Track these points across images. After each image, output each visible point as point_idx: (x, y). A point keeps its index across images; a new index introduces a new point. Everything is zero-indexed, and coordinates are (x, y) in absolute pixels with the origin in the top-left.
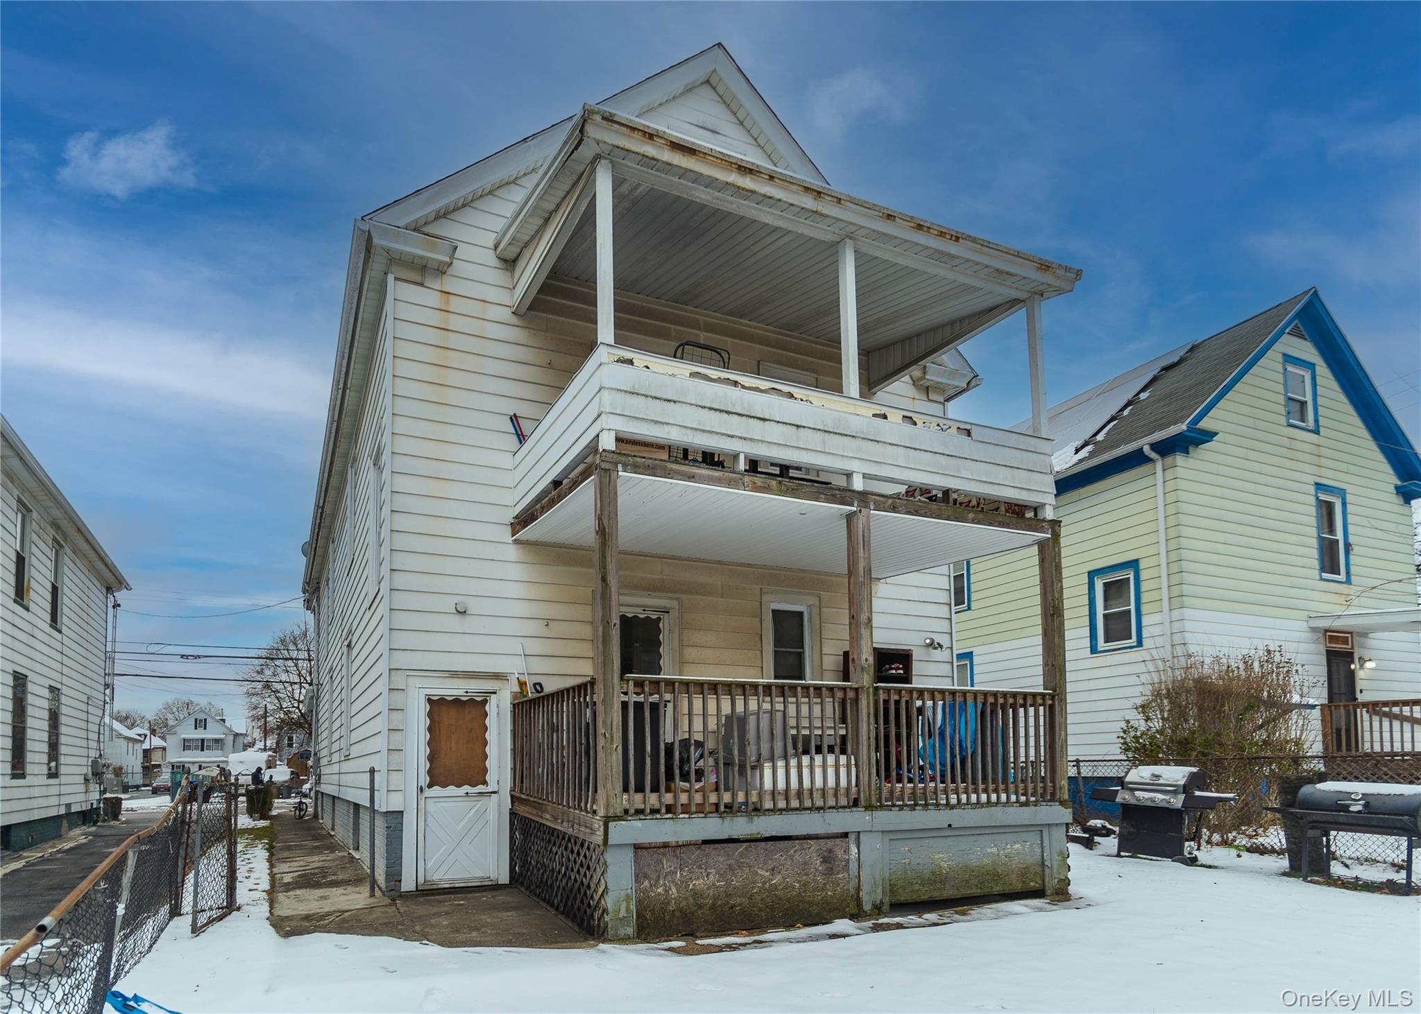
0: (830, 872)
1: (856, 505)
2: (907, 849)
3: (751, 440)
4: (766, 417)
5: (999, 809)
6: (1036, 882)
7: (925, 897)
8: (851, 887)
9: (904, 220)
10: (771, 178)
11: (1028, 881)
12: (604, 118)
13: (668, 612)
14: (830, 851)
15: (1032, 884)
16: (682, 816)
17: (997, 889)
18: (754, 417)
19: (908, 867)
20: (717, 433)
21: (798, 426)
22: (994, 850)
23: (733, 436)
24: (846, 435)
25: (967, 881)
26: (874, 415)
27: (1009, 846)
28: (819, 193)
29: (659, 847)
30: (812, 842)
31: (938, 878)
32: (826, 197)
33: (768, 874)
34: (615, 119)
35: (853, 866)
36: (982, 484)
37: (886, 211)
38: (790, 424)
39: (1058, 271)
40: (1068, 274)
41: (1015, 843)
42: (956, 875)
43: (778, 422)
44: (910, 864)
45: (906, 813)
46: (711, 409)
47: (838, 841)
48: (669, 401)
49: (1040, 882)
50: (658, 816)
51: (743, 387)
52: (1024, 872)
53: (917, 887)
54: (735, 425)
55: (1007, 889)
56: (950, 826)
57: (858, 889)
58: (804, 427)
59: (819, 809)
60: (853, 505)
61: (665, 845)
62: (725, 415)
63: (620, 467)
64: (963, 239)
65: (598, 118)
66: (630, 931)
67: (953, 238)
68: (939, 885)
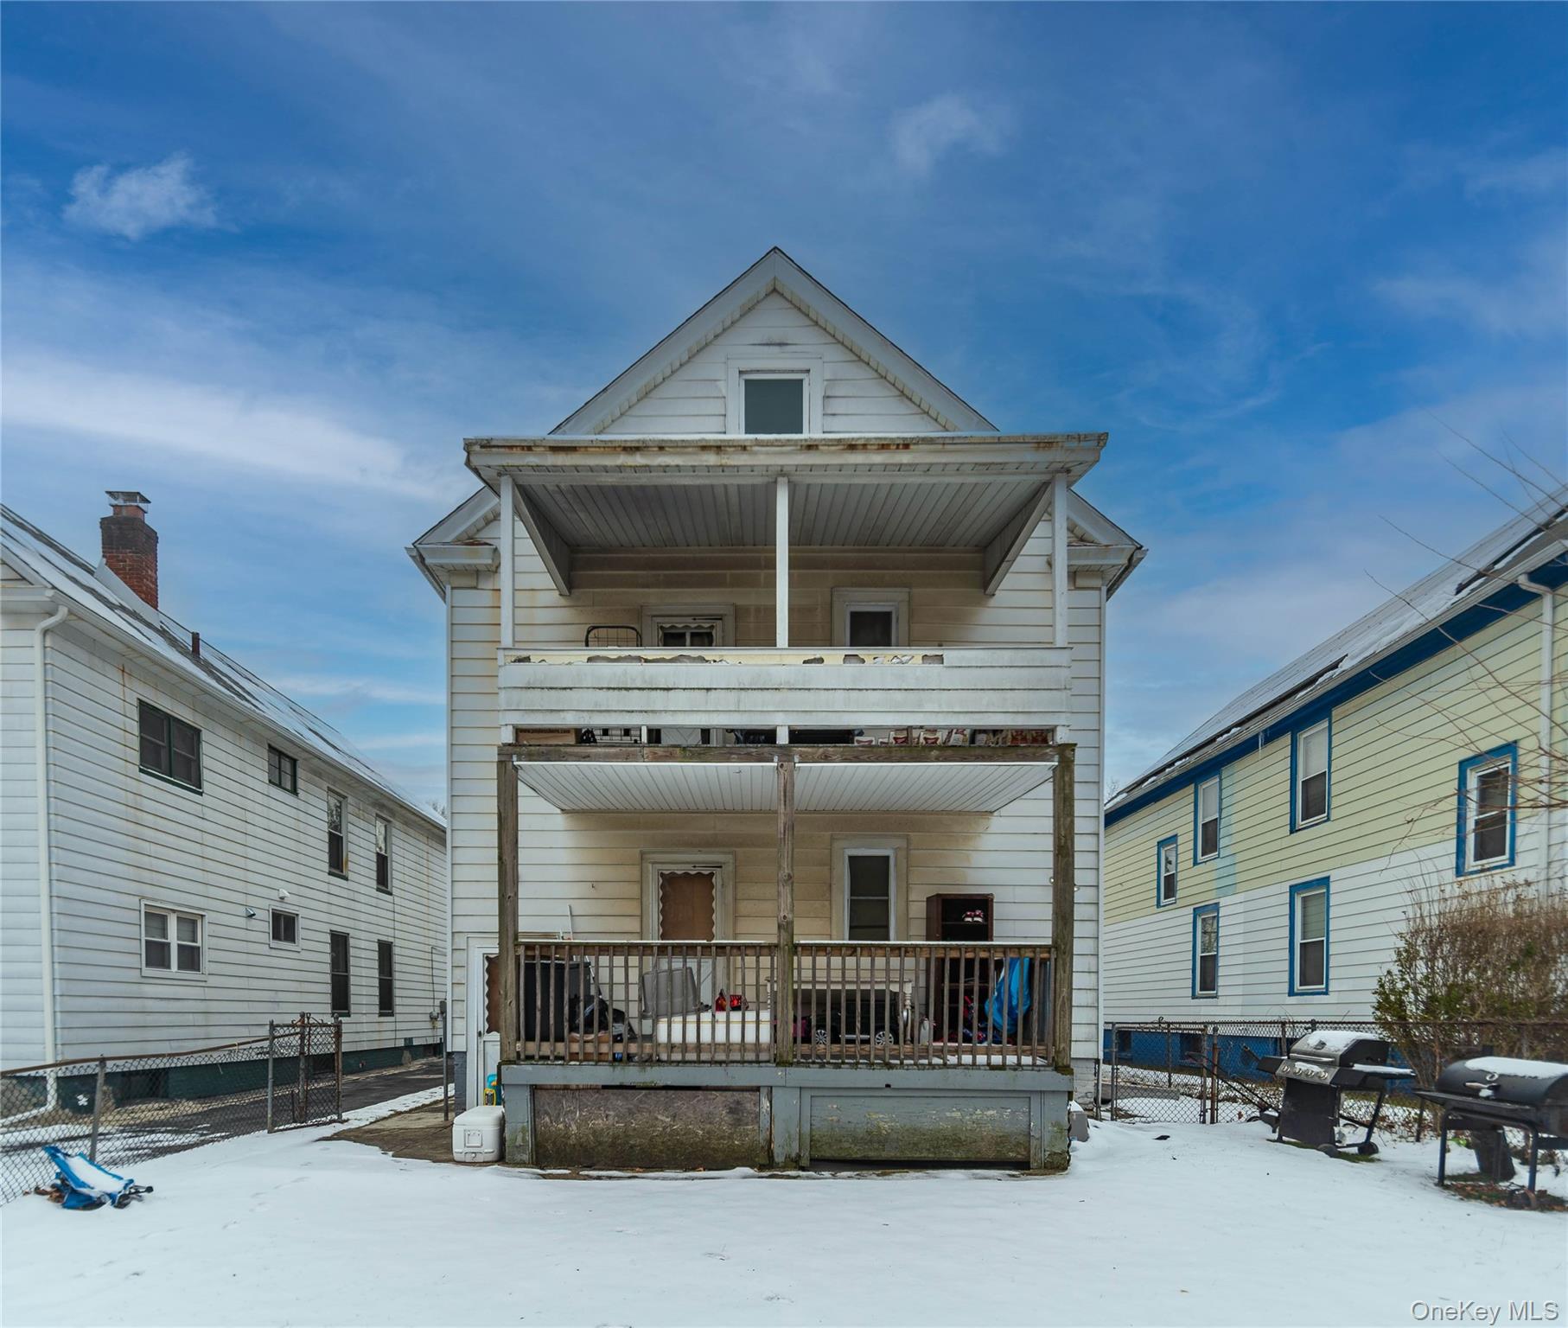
0: (738, 1122)
1: (776, 759)
2: (835, 1106)
3: (652, 711)
4: (670, 687)
5: (959, 1071)
6: (1019, 1153)
7: (859, 1156)
8: (761, 1139)
9: (829, 445)
10: (661, 448)
11: (1005, 1151)
12: (482, 447)
13: (721, 867)
14: (738, 1103)
15: (1011, 1154)
16: (572, 1063)
17: (958, 1155)
18: (656, 689)
19: (835, 1124)
20: (615, 711)
21: (708, 689)
22: (957, 1115)
23: (633, 711)
24: (768, 689)
25: (915, 1144)
26: (805, 662)
27: (978, 1112)
28: (719, 448)
29: (559, 1089)
30: (718, 1094)
31: (875, 1137)
32: (728, 449)
33: (668, 1120)
34: (493, 443)
35: (764, 1120)
36: (956, 715)
37: (803, 443)
38: (699, 689)
39: (1066, 445)
40: (1082, 444)
41: (988, 1109)
42: (900, 1137)
43: (684, 689)
44: (838, 1121)
45: (829, 1071)
46: (609, 689)
47: (747, 1094)
48: (565, 689)
49: (1024, 1153)
51: (646, 661)
52: (1001, 1140)
53: (846, 1145)
54: (635, 700)
55: (972, 1156)
56: (888, 1086)
57: (770, 1141)
58: (715, 689)
59: (720, 1063)
60: (772, 761)
61: (566, 1088)
62: (624, 692)
63: (515, 758)
64: (915, 444)
65: (477, 448)
66: (526, 1157)
67: (901, 447)
68: (876, 1145)
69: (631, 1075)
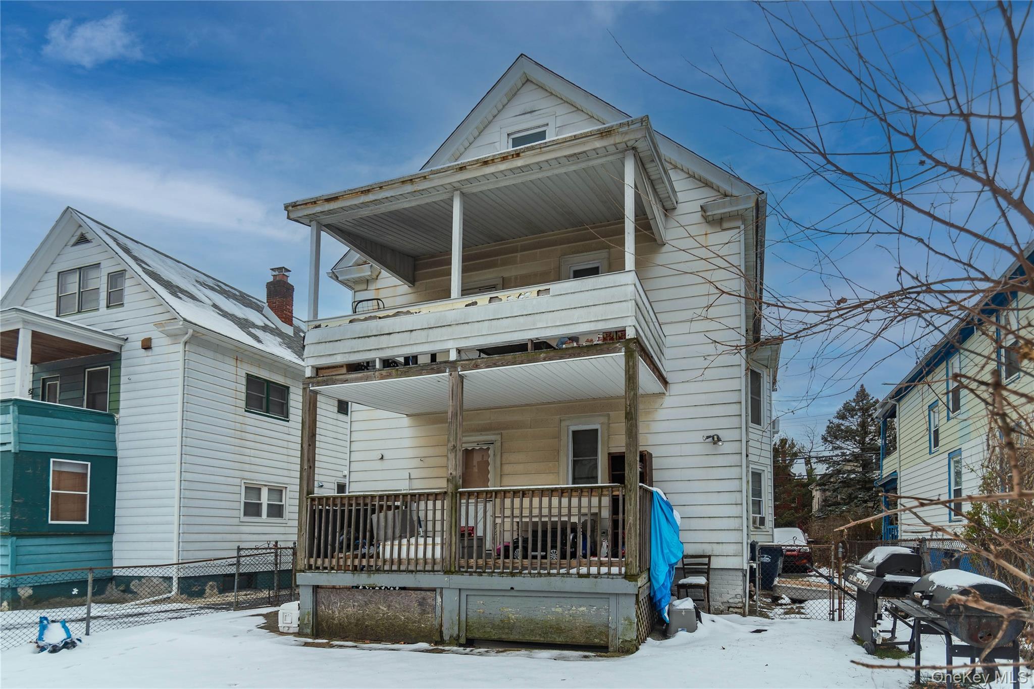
0: (424, 612)
1: (447, 371)
2: (482, 602)
3: (382, 349)
4: (391, 332)
5: (558, 578)
6: (601, 640)
7: (496, 637)
8: (436, 623)
9: (472, 165)
10: (381, 188)
11: (591, 637)
12: (292, 207)
13: (493, 444)
14: (424, 599)
15: (596, 640)
16: (333, 571)
17: (559, 640)
18: (383, 334)
19: (481, 615)
20: (362, 351)
21: (411, 331)
22: (559, 610)
23: (371, 350)
24: (444, 326)
25: (532, 631)
26: (466, 306)
27: (574, 608)
28: (411, 180)
29: (329, 588)
30: (412, 592)
31: (506, 625)
32: (416, 180)
33: (385, 609)
34: (298, 204)
35: (438, 610)
37: (457, 167)
38: (406, 331)
39: (621, 130)
40: (631, 127)
41: (581, 607)
42: (522, 625)
43: (399, 332)
44: (483, 613)
45: (475, 578)
46: (359, 338)
47: (428, 593)
48: (337, 341)
49: (605, 640)
50: (327, 571)
51: (380, 318)
52: (589, 630)
53: (488, 630)
54: (372, 343)
55: (569, 641)
56: (512, 588)
57: (441, 626)
58: (415, 330)
59: (412, 571)
60: (445, 372)
61: (334, 587)
62: (367, 339)
63: (310, 386)
64: (523, 152)
65: (290, 208)
66: (309, 631)
67: (515, 156)
68: (507, 631)
69: (362, 579)
